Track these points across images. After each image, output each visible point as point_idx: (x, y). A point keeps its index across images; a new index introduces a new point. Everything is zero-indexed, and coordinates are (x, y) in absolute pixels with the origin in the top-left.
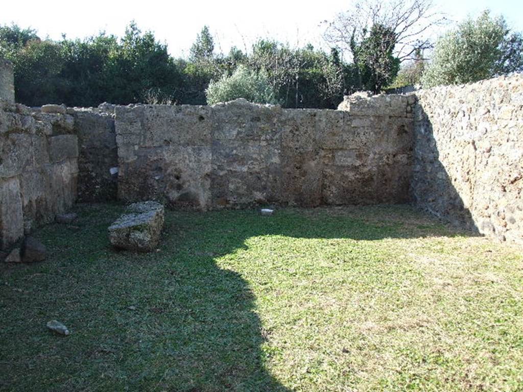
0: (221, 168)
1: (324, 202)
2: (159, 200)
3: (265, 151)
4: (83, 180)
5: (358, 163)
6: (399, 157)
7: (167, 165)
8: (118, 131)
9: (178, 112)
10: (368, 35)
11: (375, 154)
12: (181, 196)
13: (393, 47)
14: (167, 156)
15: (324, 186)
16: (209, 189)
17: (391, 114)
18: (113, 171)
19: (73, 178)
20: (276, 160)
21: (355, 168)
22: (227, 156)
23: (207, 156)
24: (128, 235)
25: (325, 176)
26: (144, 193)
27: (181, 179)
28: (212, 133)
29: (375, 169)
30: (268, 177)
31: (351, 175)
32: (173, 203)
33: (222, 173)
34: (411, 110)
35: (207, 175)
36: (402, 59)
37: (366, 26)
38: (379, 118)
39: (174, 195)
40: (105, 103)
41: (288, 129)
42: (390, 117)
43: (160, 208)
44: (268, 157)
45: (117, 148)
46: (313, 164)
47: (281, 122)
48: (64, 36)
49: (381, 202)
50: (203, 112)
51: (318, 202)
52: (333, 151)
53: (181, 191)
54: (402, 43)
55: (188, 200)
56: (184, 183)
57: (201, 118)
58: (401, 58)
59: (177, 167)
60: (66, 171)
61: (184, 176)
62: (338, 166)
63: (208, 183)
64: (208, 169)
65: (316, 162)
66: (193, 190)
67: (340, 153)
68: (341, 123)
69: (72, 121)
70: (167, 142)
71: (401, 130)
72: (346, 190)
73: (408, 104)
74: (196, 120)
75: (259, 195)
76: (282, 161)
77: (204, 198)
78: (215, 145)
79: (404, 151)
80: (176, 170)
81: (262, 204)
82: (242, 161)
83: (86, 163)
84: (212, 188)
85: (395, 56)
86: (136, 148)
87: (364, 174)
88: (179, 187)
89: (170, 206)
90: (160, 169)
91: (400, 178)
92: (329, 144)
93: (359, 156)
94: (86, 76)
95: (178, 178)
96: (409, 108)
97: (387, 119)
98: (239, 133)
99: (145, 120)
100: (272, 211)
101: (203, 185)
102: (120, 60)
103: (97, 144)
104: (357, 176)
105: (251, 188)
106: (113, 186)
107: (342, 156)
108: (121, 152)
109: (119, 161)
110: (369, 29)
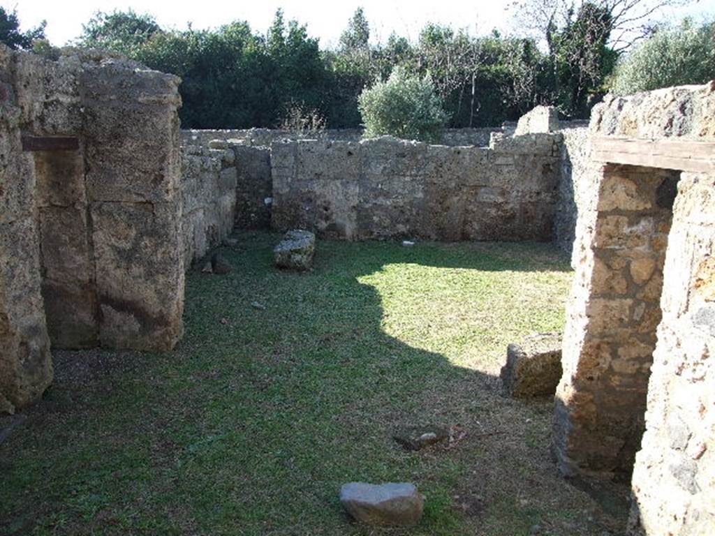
0: (366, 201)
1: (465, 237)
2: (309, 229)
3: (409, 187)
4: (240, 208)
5: (500, 200)
6: (543, 195)
7: (317, 197)
8: (273, 164)
9: (328, 148)
10: (574, 18)
11: (518, 191)
12: (329, 226)
13: (607, 35)
14: (317, 189)
15: (465, 222)
16: (355, 220)
17: (536, 152)
18: (267, 201)
19: (232, 207)
20: (420, 195)
21: (497, 206)
22: (373, 190)
23: (354, 189)
24: (289, 257)
25: (467, 211)
26: (295, 223)
27: (329, 211)
28: (360, 169)
29: (518, 207)
30: (412, 210)
31: (493, 212)
32: (322, 233)
33: (367, 206)
34: (558, 149)
35: (354, 207)
36: (620, 51)
37: (572, 7)
38: (525, 156)
39: (323, 225)
40: (253, 128)
41: (432, 166)
42: (535, 155)
43: (312, 236)
44: (413, 191)
45: (272, 180)
46: (456, 199)
47: (425, 159)
48: (190, 25)
49: (522, 238)
50: (352, 148)
51: (459, 236)
52: (476, 187)
53: (328, 222)
54: (622, 28)
55: (335, 229)
56: (332, 214)
57: (350, 153)
58: (618, 50)
59: (327, 199)
60: (228, 200)
61: (332, 207)
62: (480, 203)
63: (354, 215)
64: (355, 202)
65: (458, 198)
66: (339, 221)
67: (483, 190)
68: (485, 161)
69: (233, 154)
70: (318, 176)
71: (546, 169)
72: (488, 226)
73: (554, 143)
74: (344, 154)
75: (402, 228)
76: (426, 196)
77: (350, 228)
78: (361, 178)
79: (548, 190)
80: (325, 202)
81: (405, 236)
82: (387, 195)
83: (243, 193)
84: (359, 219)
85: (609, 46)
86: (289, 179)
87: (506, 211)
88: (327, 218)
89: (320, 235)
90: (310, 200)
91: (543, 216)
92: (472, 181)
93: (503, 193)
94: (216, 76)
95: (326, 209)
96: (555, 147)
97: (532, 158)
98: (385, 168)
99: (298, 155)
100: (412, 243)
101: (349, 216)
102: (256, 55)
103: (253, 175)
104: (499, 213)
105: (395, 222)
106: (266, 215)
107: (484, 192)
108: (276, 184)
109: (273, 192)
110: (576, 11)
